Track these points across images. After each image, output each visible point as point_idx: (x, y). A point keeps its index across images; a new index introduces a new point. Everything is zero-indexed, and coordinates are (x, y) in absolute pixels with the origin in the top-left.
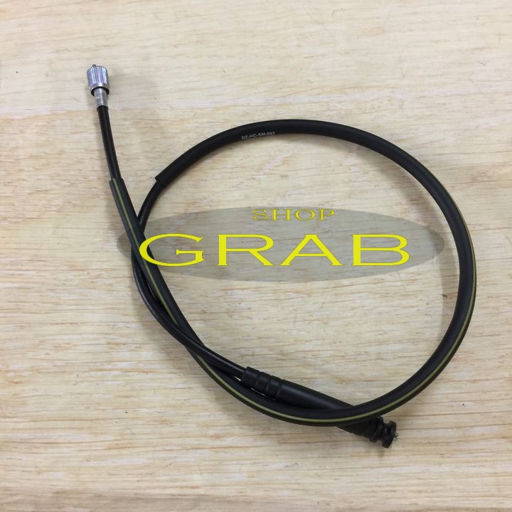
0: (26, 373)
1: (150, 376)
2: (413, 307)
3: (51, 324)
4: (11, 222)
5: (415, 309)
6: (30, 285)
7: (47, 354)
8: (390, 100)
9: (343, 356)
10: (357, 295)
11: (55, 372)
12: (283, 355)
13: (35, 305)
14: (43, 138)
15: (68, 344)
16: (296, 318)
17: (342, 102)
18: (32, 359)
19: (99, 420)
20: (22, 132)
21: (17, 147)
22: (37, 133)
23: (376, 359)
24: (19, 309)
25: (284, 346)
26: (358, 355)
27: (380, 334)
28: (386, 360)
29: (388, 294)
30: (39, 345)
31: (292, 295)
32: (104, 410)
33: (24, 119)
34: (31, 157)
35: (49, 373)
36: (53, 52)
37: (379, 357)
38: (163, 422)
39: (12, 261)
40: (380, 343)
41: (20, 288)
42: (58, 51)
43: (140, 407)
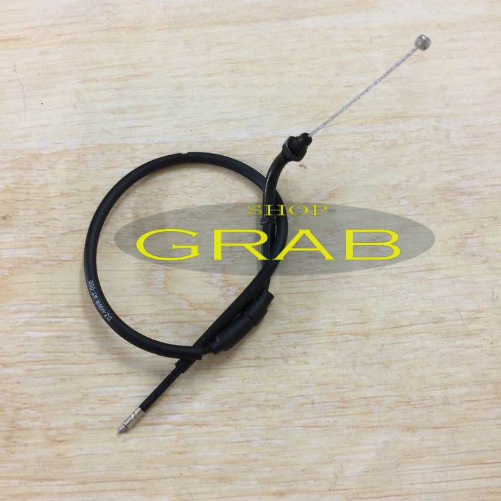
0: (69, 431)
1: (204, 429)
2: (477, 347)
3: (94, 375)
4: (44, 266)
5: (479, 349)
6: (69, 334)
7: (92, 408)
8: (435, 130)
9: (408, 402)
10: (417, 335)
11: (101, 429)
12: (344, 402)
13: (75, 355)
14: (74, 174)
15: (113, 397)
16: (355, 362)
17: (386, 132)
18: (75, 415)
19: (152, 479)
20: (51, 168)
21: (47, 184)
22: (67, 168)
23: (443, 404)
24: (59, 360)
25: (344, 392)
26: (424, 400)
27: (446, 377)
28: (453, 405)
29: (449, 333)
30: (82, 399)
31: (349, 337)
32: (157, 469)
33: (53, 154)
34: (62, 194)
35: (94, 429)
36: (80, 82)
37: (446, 402)
38: (222, 480)
39: (48, 308)
40: (445, 386)
41: (58, 337)
42: (84, 81)
43: (196, 464)
